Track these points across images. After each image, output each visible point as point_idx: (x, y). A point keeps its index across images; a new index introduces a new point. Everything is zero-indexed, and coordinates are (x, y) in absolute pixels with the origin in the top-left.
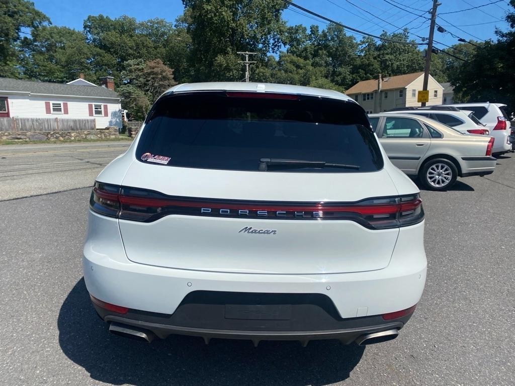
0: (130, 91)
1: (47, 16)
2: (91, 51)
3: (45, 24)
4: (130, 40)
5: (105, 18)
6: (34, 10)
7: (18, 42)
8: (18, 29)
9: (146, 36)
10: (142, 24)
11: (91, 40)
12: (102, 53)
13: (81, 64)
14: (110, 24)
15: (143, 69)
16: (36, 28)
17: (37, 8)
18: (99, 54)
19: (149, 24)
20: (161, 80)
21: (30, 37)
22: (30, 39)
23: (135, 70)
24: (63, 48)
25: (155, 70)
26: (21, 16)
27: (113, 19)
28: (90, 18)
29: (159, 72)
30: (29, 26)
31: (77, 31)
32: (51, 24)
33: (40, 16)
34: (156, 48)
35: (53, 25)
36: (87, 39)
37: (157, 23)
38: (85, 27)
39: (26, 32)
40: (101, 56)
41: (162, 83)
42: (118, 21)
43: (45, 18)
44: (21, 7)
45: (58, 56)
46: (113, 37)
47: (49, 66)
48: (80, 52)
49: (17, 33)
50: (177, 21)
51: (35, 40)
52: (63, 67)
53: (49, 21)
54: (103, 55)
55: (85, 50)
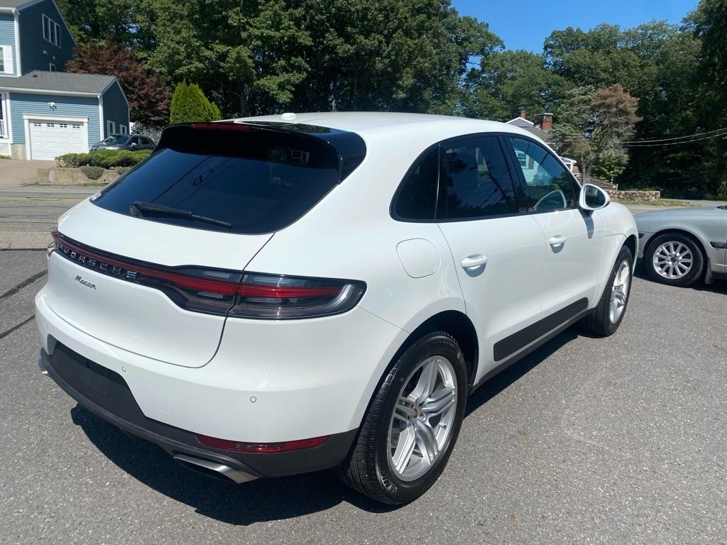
0: (565, 132)
1: (501, 39)
2: (547, 79)
3: (497, 49)
4: (605, 60)
5: (575, 31)
6: (486, 33)
7: (464, 76)
8: (466, 59)
9: (633, 49)
10: (627, 34)
11: (550, 64)
12: (562, 81)
13: (530, 97)
14: (580, 39)
15: (590, 100)
16: (486, 55)
17: (490, 31)
18: (557, 83)
19: (640, 31)
20: (616, 115)
21: (478, 68)
22: (478, 70)
23: (579, 103)
24: (513, 78)
25: (608, 101)
26: (470, 43)
27: (586, 31)
28: (555, 35)
29: (615, 103)
30: (478, 54)
31: (535, 54)
32: (504, 48)
33: (492, 41)
34: (642, 67)
35: (506, 50)
36: (546, 63)
37: (653, 28)
38: (546, 48)
39: (474, 62)
40: (559, 85)
41: (616, 120)
42: (593, 34)
43: (498, 42)
44: (472, 32)
45: (505, 89)
46: (581, 56)
47: (491, 102)
48: (533, 82)
49: (464, 64)
50: (685, 20)
51: (483, 71)
52: (508, 102)
53: (502, 45)
54: (561, 83)
55: (539, 80)
